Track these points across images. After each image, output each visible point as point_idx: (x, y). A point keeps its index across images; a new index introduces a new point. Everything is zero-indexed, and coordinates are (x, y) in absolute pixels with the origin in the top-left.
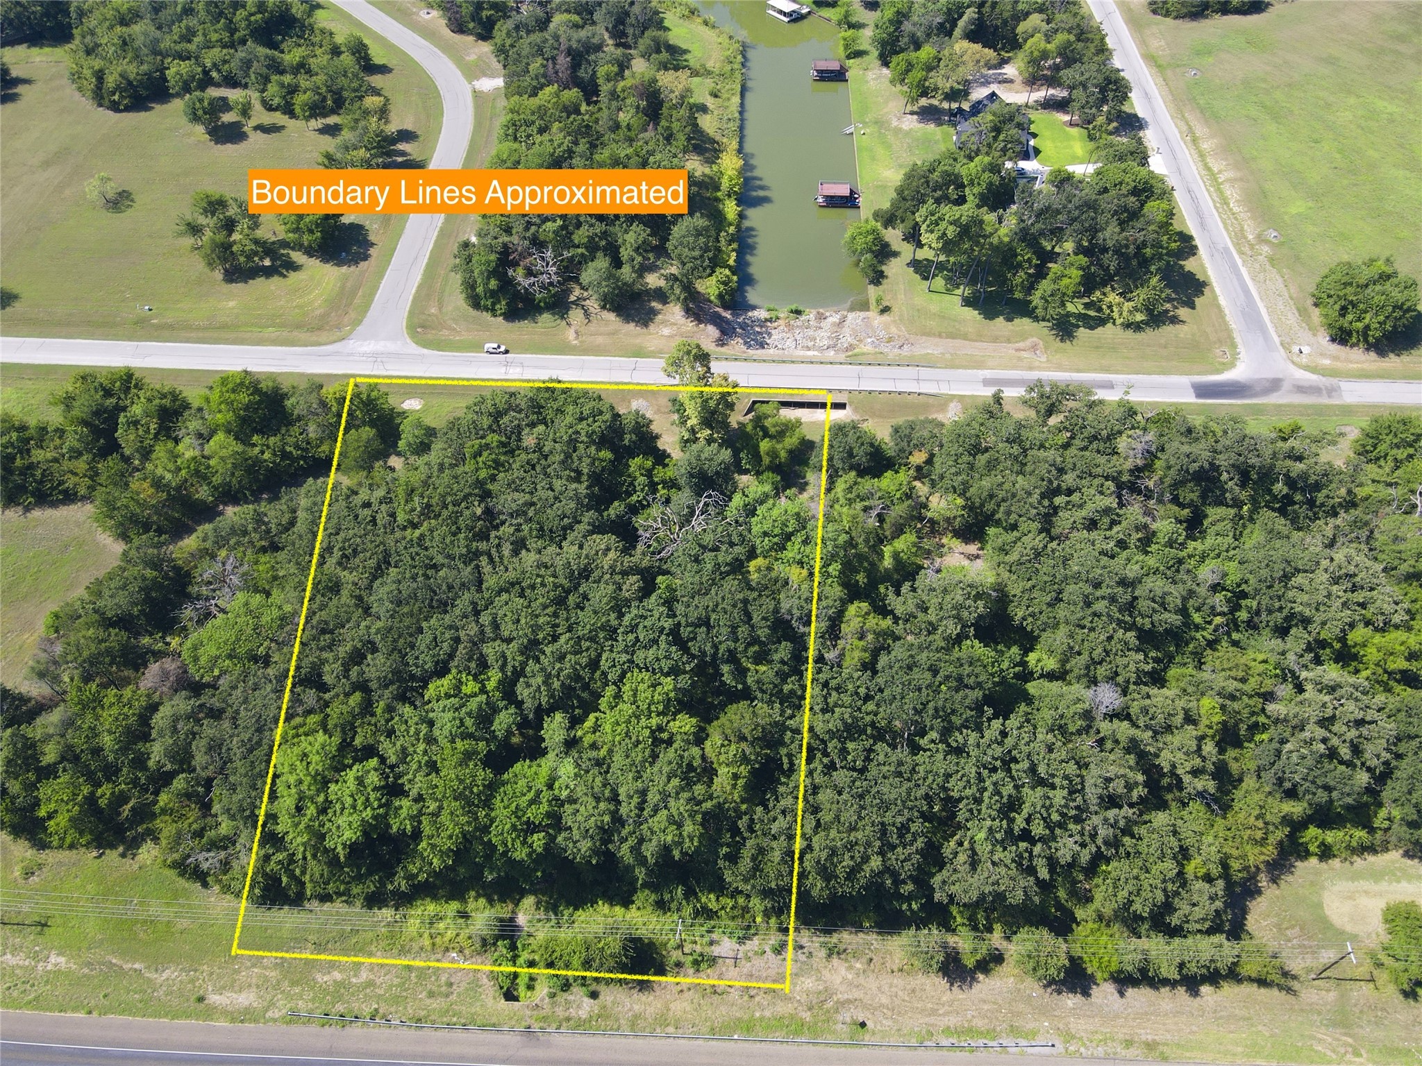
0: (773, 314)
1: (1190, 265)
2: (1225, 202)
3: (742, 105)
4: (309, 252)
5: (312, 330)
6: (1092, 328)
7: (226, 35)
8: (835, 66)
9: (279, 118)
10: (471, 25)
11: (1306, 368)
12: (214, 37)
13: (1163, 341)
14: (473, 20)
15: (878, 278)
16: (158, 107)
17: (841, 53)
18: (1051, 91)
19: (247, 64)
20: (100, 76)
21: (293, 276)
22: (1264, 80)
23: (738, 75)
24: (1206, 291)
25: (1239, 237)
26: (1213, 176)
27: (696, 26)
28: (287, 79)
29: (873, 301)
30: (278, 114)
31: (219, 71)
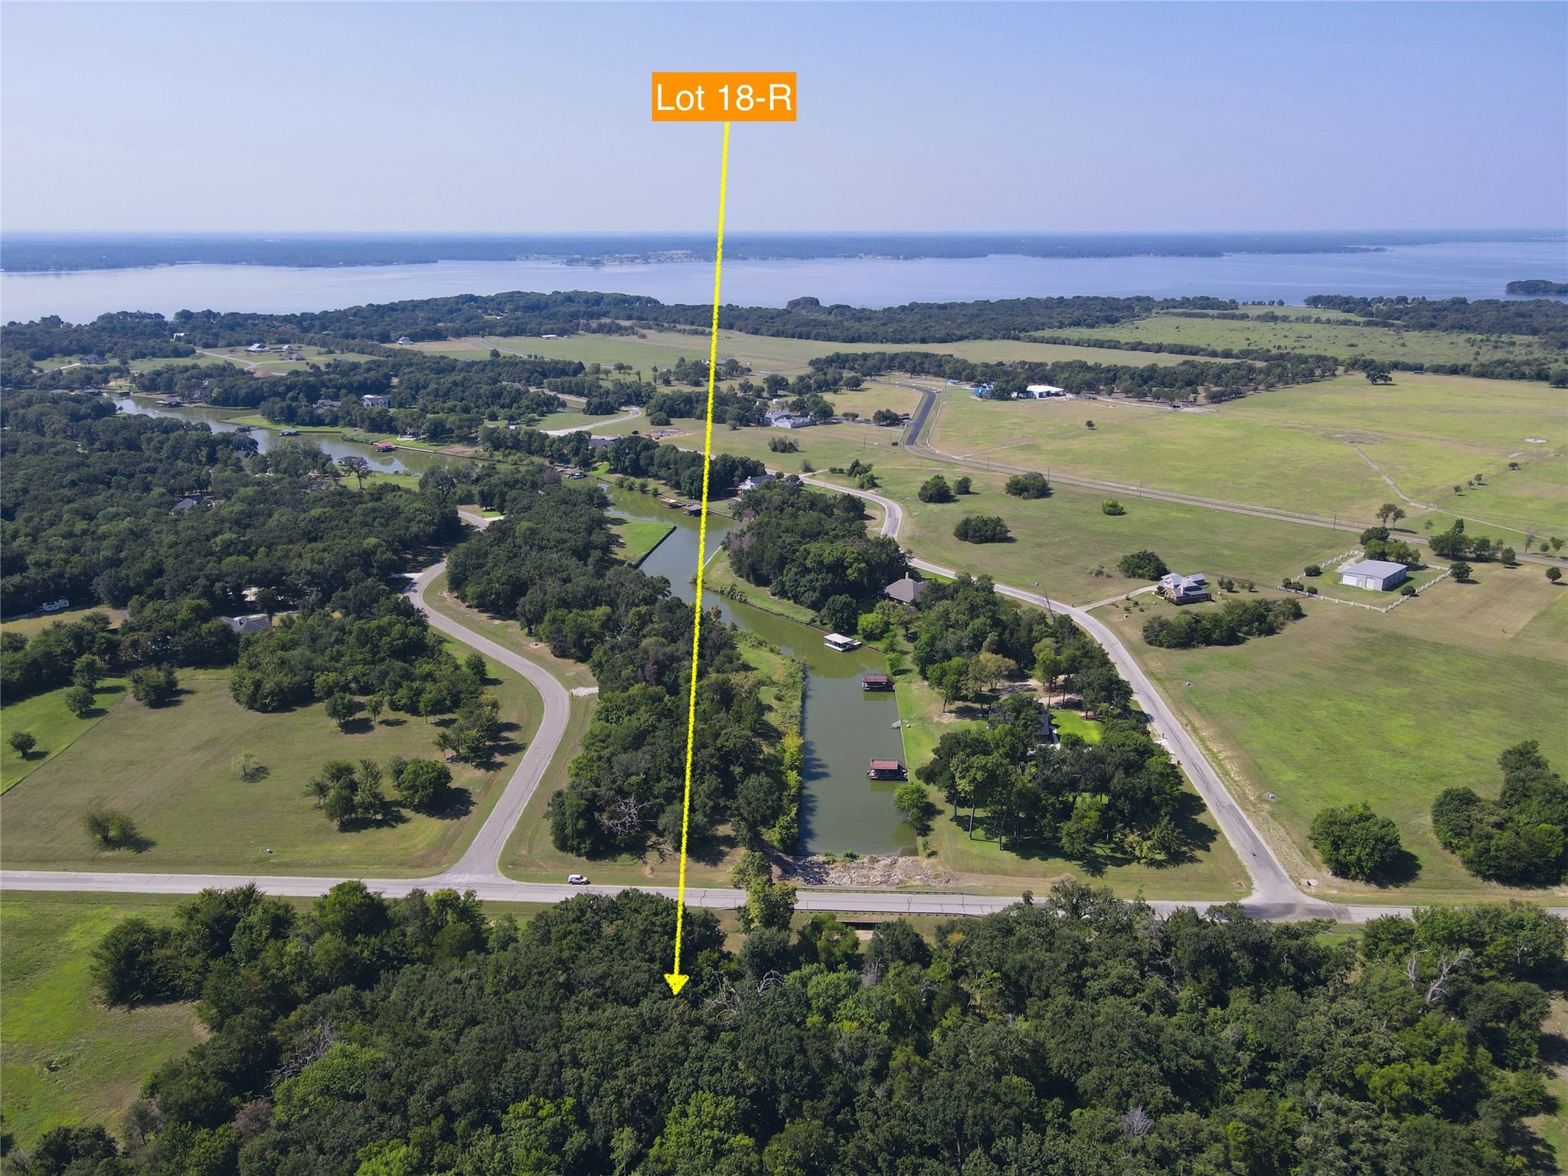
0: (830, 858)
1: (1201, 818)
2: (1227, 773)
3: (803, 706)
4: (417, 809)
5: (413, 867)
6: (1119, 866)
7: (369, 657)
8: (884, 679)
9: (402, 715)
10: (573, 650)
11: (1316, 896)
12: (359, 657)
13: (1184, 875)
14: (575, 647)
15: (925, 830)
16: (300, 710)
17: (888, 670)
18: (1067, 697)
19: (384, 675)
20: (258, 685)
21: (401, 827)
22: (1249, 689)
23: (800, 686)
24: (1218, 837)
25: (1242, 799)
26: (1214, 756)
27: (764, 653)
28: (416, 684)
29: (921, 848)
30: (402, 712)
31: (358, 682)
